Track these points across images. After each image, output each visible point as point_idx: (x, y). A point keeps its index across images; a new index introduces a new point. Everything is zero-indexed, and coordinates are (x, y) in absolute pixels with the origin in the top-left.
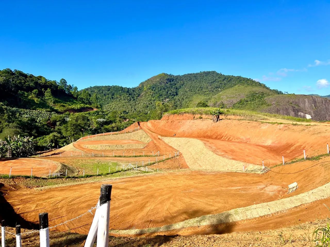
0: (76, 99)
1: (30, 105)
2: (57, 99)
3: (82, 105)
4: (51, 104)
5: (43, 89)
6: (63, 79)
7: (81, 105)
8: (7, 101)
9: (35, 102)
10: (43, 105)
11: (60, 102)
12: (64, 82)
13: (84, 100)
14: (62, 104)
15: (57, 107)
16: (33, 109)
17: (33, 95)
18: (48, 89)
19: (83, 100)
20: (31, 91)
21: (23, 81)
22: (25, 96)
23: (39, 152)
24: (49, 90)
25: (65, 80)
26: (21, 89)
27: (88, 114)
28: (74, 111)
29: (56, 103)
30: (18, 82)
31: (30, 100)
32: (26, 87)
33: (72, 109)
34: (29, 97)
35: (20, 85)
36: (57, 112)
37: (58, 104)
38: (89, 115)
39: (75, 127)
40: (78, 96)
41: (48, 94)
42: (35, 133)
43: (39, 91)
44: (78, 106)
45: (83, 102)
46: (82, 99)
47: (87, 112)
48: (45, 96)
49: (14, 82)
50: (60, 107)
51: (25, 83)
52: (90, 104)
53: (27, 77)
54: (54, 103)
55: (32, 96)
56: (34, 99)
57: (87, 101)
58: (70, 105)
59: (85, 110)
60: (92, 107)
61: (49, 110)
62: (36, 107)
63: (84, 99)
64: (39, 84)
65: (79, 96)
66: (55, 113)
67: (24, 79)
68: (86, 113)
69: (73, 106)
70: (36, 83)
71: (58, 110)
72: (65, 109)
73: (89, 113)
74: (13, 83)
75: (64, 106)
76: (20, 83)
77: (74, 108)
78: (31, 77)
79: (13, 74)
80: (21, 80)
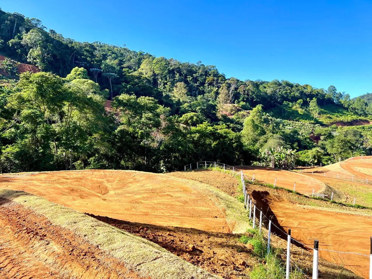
0: (347, 109)
1: (293, 116)
2: (323, 110)
3: (355, 117)
4: (315, 115)
5: (308, 99)
6: (332, 86)
7: (353, 116)
8: (273, 112)
9: (299, 113)
10: (307, 116)
11: (326, 113)
12: (333, 89)
13: (357, 110)
14: (328, 115)
15: (323, 119)
16: (296, 121)
17: (298, 106)
18: (314, 98)
19: (355, 111)
20: (296, 101)
21: (289, 91)
22: (289, 107)
23: (300, 167)
24: (315, 99)
25: (334, 87)
26: (286, 99)
27: (361, 128)
28: (343, 123)
29: (322, 114)
30: (284, 92)
31: (294, 111)
32: (291, 97)
33: (340, 121)
34: (293, 108)
35: (285, 96)
36: (322, 124)
37: (323, 115)
38: (363, 129)
39: (344, 143)
40: (349, 106)
41: (313, 104)
42: (297, 146)
43: (304, 101)
44: (349, 118)
45: (356, 113)
46: (355, 109)
47: (361, 126)
48: (310, 106)
50: (326, 118)
51: (290, 93)
52: (366, 115)
53: (293, 87)
54: (319, 114)
55: (296, 107)
56: (298, 110)
57: (362, 112)
58: (338, 117)
59: (358, 123)
60: (368, 120)
61: (313, 122)
62: (299, 119)
63: (357, 109)
64: (305, 93)
65: (351, 106)
66: (319, 126)
67: (290, 89)
68: (358, 126)
69: (343, 118)
70: (302, 93)
71: (323, 122)
72: (332, 121)
73: (363, 128)
74: (279, 94)
75: (330, 118)
76: (286, 93)
77: (344, 121)
78: (297, 86)
79: (280, 85)
80: (287, 90)
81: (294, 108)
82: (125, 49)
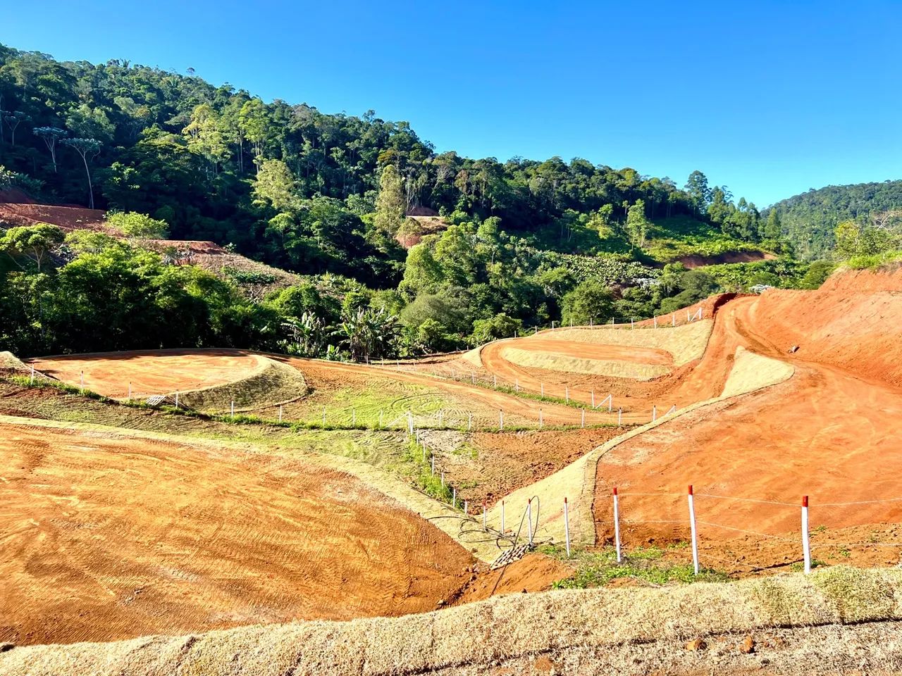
0: (717, 226)
1: (585, 243)
2: (658, 228)
3: (731, 244)
4: (639, 240)
5: (625, 203)
6: (697, 173)
7: (728, 242)
8: (538, 235)
9: (598, 236)
10: (617, 243)
11: (663, 236)
12: (699, 180)
13: (738, 228)
14: (668, 241)
15: (656, 250)
16: (590, 255)
17: (599, 219)
18: (638, 201)
19: (735, 231)
20: (597, 209)
21: (582, 185)
22: (579, 223)
24: (639, 203)
25: (702, 174)
26: (575, 204)
27: (737, 269)
28: (701, 259)
29: (654, 239)
30: (569, 187)
31: (589, 231)
32: (587, 199)
33: (695, 254)
34: (587, 224)
35: (572, 195)
36: (650, 262)
37: (658, 241)
38: (742, 272)
40: (723, 218)
41: (635, 213)
43: (615, 207)
44: (717, 247)
45: (738, 236)
46: (735, 225)
47: (737, 265)
48: (628, 220)
49: (561, 189)
50: (663, 248)
51: (584, 189)
52: (757, 238)
53: (594, 174)
54: (648, 237)
55: (598, 224)
56: (598, 229)
57: (749, 233)
58: (691, 244)
59: (736, 259)
60: (762, 250)
61: (627, 256)
62: (597, 251)
63: (739, 226)
64: (618, 190)
65: (727, 219)
66: (638, 266)
67: (585, 180)
68: (731, 266)
69: (704, 248)
70: (611, 188)
71: (654, 257)
72: (675, 253)
73: (743, 269)
74: (558, 192)
75: (671, 246)
76: (575, 190)
77: (701, 253)
78: (602, 173)
79: (564, 168)
80: (578, 183)
81: (589, 225)
82: (191, 81)
